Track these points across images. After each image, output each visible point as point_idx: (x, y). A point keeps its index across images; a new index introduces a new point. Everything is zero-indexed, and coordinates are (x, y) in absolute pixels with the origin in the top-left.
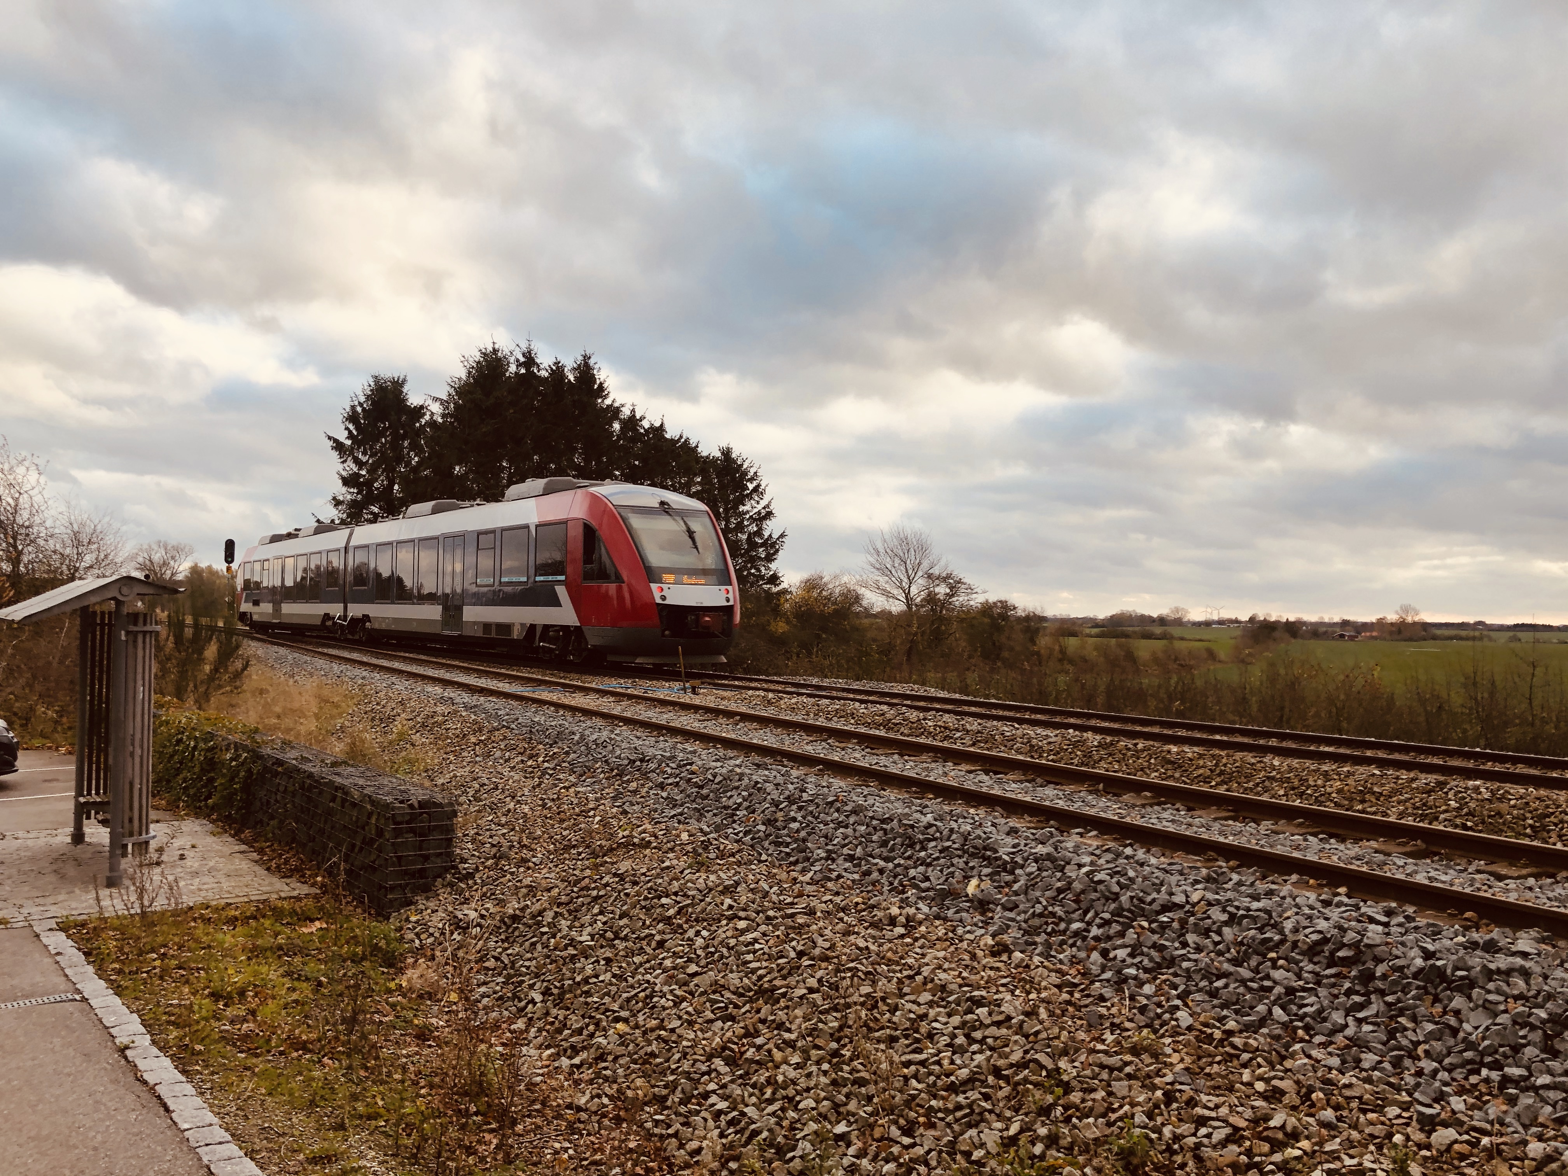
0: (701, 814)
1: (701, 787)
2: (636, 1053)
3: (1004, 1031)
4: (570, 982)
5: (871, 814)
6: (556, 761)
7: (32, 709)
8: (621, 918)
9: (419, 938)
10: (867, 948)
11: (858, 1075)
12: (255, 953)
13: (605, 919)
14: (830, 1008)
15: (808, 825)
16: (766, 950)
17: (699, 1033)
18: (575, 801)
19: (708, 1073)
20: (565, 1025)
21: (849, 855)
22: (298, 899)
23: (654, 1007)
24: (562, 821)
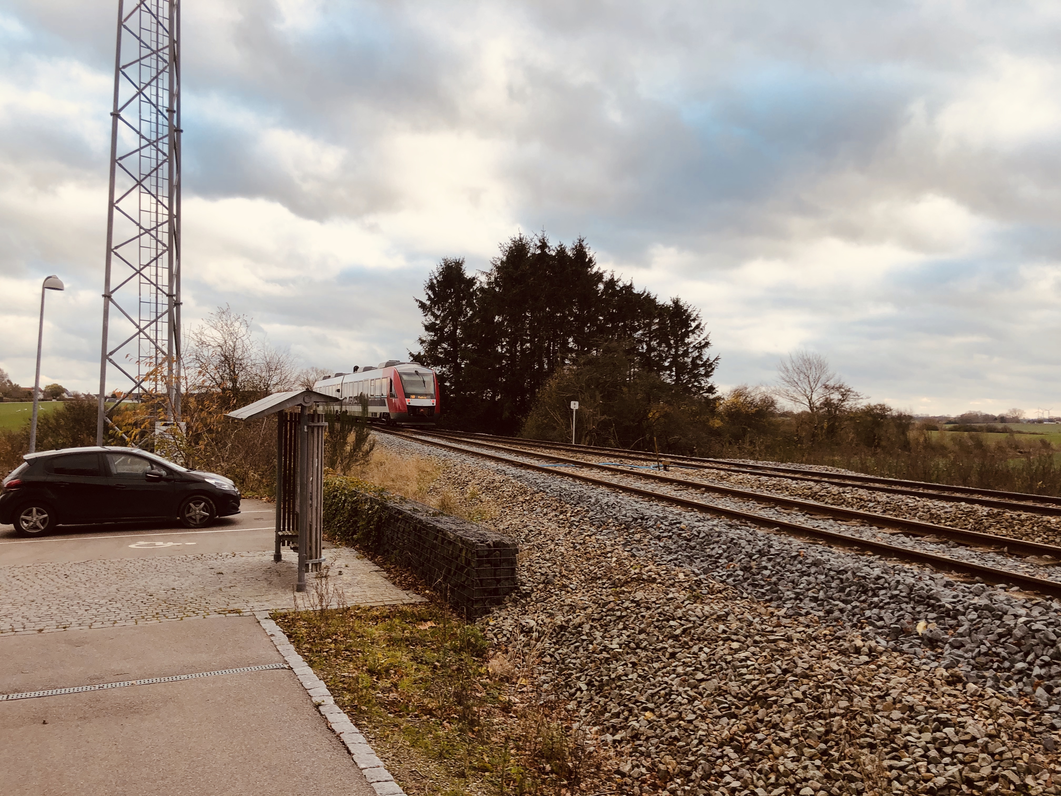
0: (691, 560)
1: (689, 540)
2: (663, 736)
3: (971, 749)
4: (607, 678)
5: (828, 566)
6: (580, 516)
7: (246, 473)
8: (640, 633)
9: (496, 637)
10: (840, 671)
11: (847, 773)
12: (392, 642)
13: (628, 633)
14: (815, 716)
15: (777, 573)
16: (757, 666)
17: (710, 725)
18: (597, 546)
19: (722, 757)
20: (606, 709)
21: (813, 597)
22: (414, 605)
23: (672, 702)
24: (588, 559)
